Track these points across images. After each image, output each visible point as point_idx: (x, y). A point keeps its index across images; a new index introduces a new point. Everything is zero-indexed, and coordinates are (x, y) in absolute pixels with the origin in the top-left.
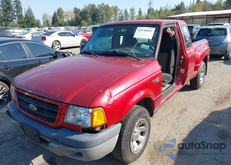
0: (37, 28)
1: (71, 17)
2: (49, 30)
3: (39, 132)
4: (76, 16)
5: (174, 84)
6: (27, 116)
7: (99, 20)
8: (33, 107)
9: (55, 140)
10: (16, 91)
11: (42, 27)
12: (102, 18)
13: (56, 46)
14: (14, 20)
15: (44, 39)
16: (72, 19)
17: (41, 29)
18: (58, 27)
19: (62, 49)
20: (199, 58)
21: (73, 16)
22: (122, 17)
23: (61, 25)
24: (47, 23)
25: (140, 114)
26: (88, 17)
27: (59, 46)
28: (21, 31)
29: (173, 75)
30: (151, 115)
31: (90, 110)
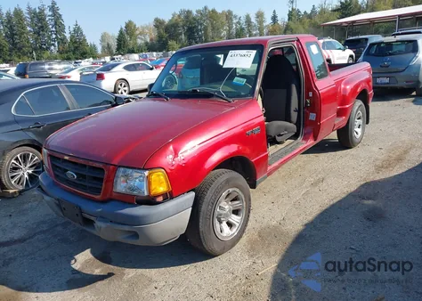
0: (91, 59)
1: (150, 36)
2: (112, 62)
3: (80, 209)
4: (159, 33)
5: (300, 139)
6: (66, 190)
7: (200, 37)
8: (71, 174)
9: (102, 218)
10: (49, 155)
11: (100, 57)
12: (206, 34)
13: (122, 89)
14: (52, 48)
15: (100, 77)
16: (151, 40)
17: (98, 61)
18: (126, 56)
19: (131, 93)
20: (347, 94)
21: (154, 34)
22: (242, 29)
23: (132, 52)
24: (108, 50)
25: (228, 181)
26: (181, 34)
27: (126, 88)
28: (62, 66)
29: (298, 124)
30: (253, 186)
31: (146, 173)
